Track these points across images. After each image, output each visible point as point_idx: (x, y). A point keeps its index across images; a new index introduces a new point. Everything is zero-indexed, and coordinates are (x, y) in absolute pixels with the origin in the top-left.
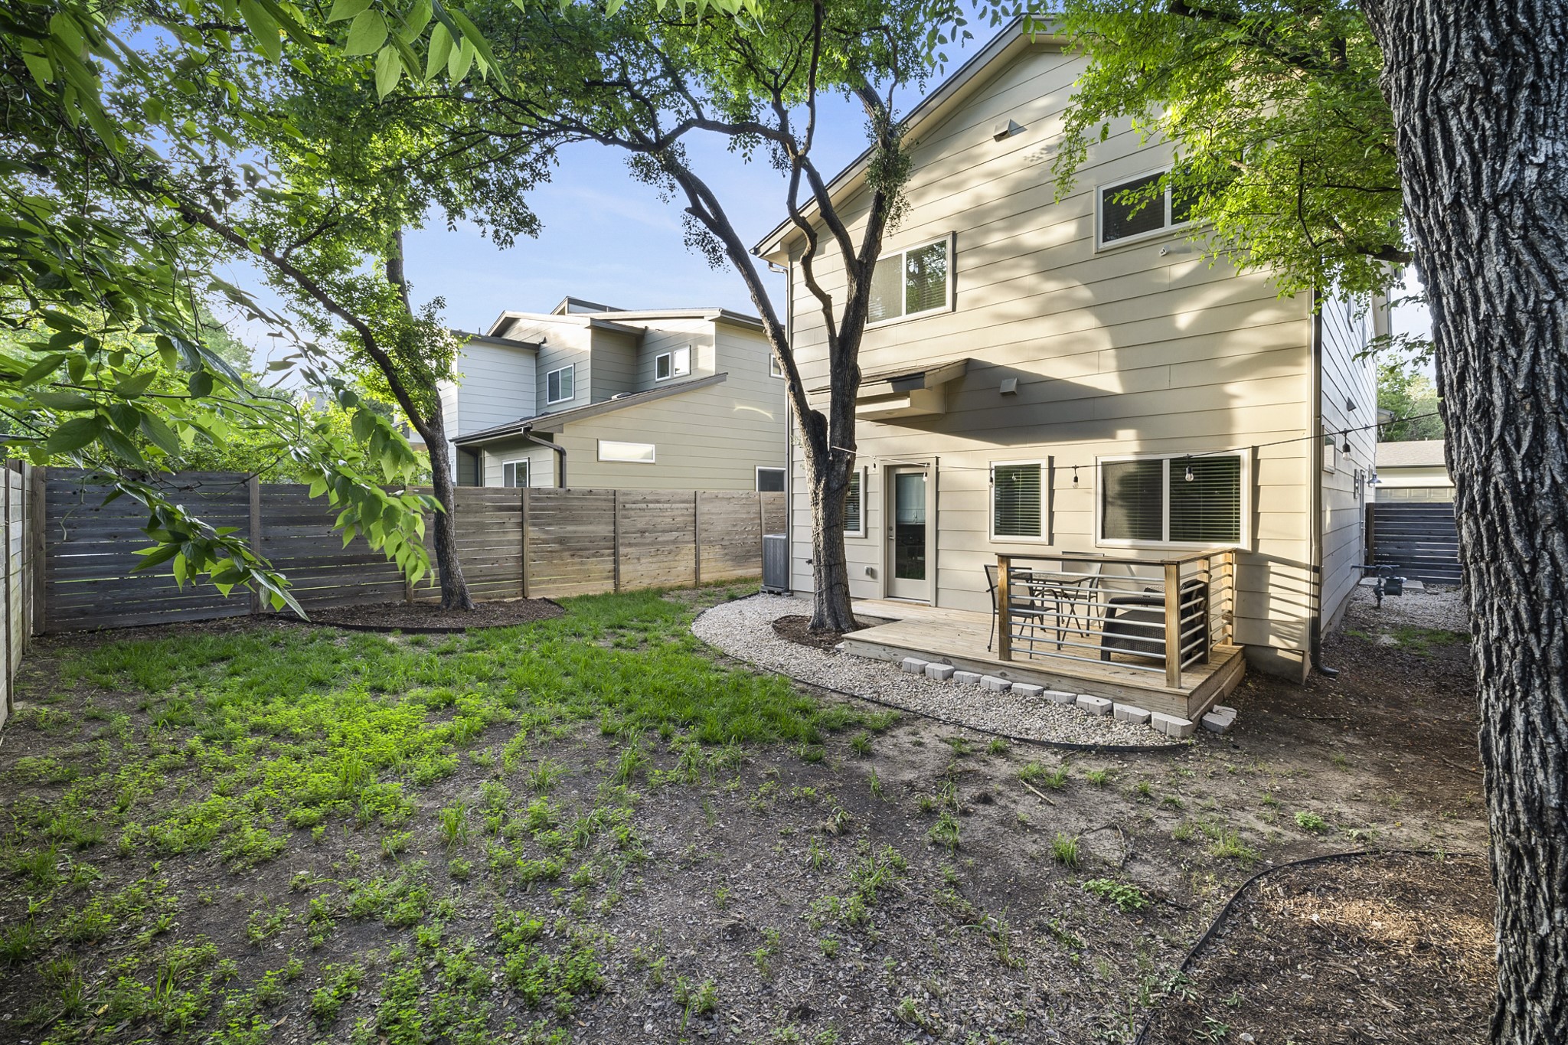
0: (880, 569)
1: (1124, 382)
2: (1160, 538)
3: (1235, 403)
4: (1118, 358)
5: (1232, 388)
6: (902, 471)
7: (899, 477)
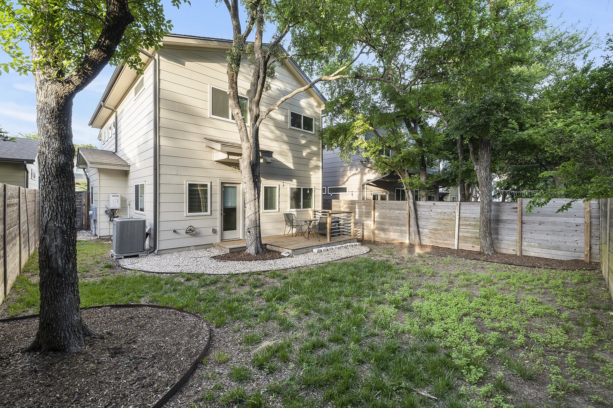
0: (219, 229)
1: (294, 167)
2: (300, 208)
3: (311, 176)
4: (293, 160)
5: (311, 173)
6: (227, 185)
7: (225, 187)
